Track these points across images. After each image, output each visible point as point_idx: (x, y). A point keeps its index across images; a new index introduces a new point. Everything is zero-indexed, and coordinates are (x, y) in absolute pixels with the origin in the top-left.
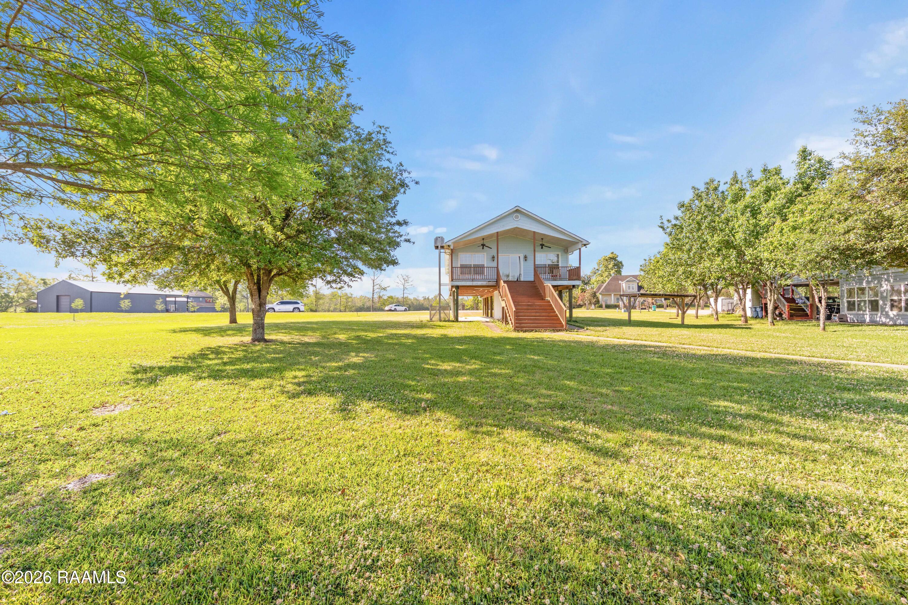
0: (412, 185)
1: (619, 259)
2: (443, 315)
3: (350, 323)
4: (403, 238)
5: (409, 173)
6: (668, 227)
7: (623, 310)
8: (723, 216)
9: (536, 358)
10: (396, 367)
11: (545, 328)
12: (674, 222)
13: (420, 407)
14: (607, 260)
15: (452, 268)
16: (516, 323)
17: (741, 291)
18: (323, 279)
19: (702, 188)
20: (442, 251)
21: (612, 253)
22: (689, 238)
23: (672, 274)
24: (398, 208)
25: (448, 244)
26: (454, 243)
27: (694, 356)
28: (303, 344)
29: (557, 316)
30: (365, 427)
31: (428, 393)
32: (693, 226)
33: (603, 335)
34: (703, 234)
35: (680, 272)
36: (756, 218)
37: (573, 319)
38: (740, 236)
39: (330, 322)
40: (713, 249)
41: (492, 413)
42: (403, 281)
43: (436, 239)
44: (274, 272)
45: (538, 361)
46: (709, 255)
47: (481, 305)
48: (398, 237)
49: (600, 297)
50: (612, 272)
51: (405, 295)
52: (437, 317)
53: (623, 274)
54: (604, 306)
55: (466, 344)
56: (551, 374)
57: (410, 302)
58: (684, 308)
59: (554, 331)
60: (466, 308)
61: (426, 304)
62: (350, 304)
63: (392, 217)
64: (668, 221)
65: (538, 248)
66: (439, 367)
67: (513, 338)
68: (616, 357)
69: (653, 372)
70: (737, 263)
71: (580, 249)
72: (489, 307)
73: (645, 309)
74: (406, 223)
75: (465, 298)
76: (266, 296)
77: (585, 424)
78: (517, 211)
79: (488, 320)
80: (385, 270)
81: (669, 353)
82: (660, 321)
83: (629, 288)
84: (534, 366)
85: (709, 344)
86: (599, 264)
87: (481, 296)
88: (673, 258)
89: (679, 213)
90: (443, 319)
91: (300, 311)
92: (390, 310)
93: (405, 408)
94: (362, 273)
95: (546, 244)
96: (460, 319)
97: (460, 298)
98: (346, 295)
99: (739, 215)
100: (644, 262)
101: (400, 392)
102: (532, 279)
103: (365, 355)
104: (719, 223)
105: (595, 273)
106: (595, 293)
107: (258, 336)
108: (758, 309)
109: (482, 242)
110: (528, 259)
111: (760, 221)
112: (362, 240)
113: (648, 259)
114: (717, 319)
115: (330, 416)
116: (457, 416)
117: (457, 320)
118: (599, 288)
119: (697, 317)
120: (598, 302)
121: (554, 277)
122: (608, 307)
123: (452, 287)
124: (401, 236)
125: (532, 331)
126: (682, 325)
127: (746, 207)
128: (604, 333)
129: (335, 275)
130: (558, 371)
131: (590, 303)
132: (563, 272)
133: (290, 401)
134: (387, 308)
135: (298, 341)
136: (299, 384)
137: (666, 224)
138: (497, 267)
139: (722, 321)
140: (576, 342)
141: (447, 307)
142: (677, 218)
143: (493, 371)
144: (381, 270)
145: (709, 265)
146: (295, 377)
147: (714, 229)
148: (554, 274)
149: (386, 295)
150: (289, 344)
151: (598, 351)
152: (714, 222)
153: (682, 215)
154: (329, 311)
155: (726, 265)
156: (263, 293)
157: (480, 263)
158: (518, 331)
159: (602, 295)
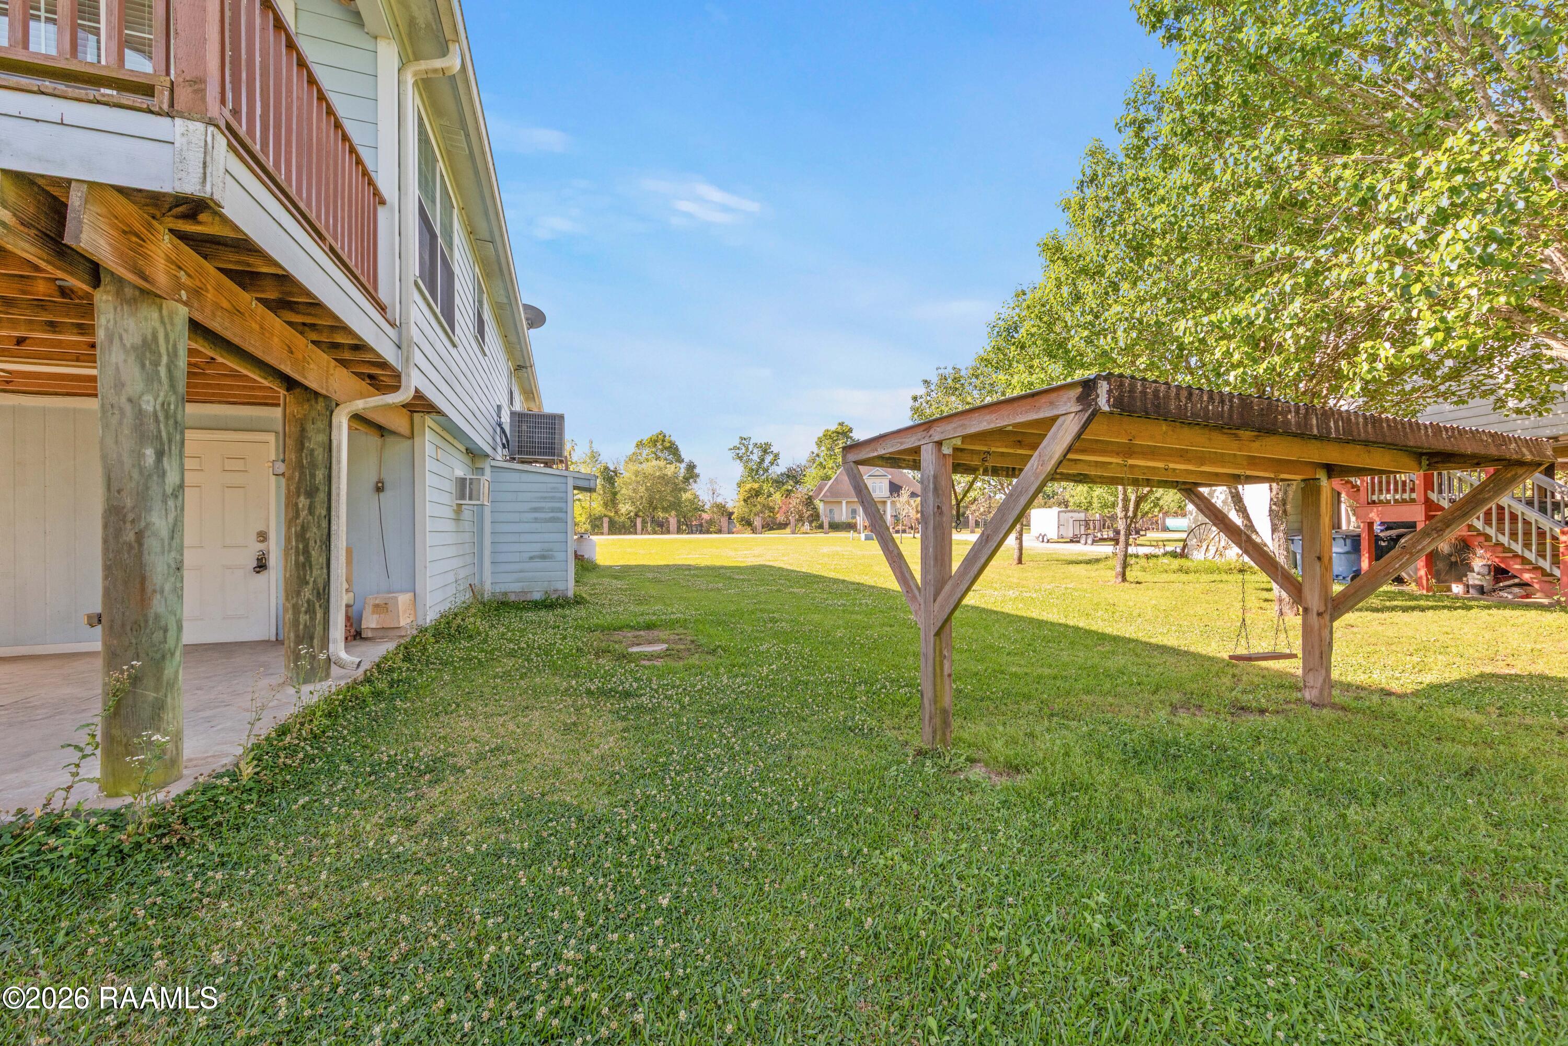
7: (863, 536)
14: (831, 437)
49: (821, 506)
54: (826, 526)
106: (811, 499)
118: (820, 489)
119: (1020, 561)
120: (815, 517)
122: (835, 527)
131: (801, 519)
159: (825, 502)
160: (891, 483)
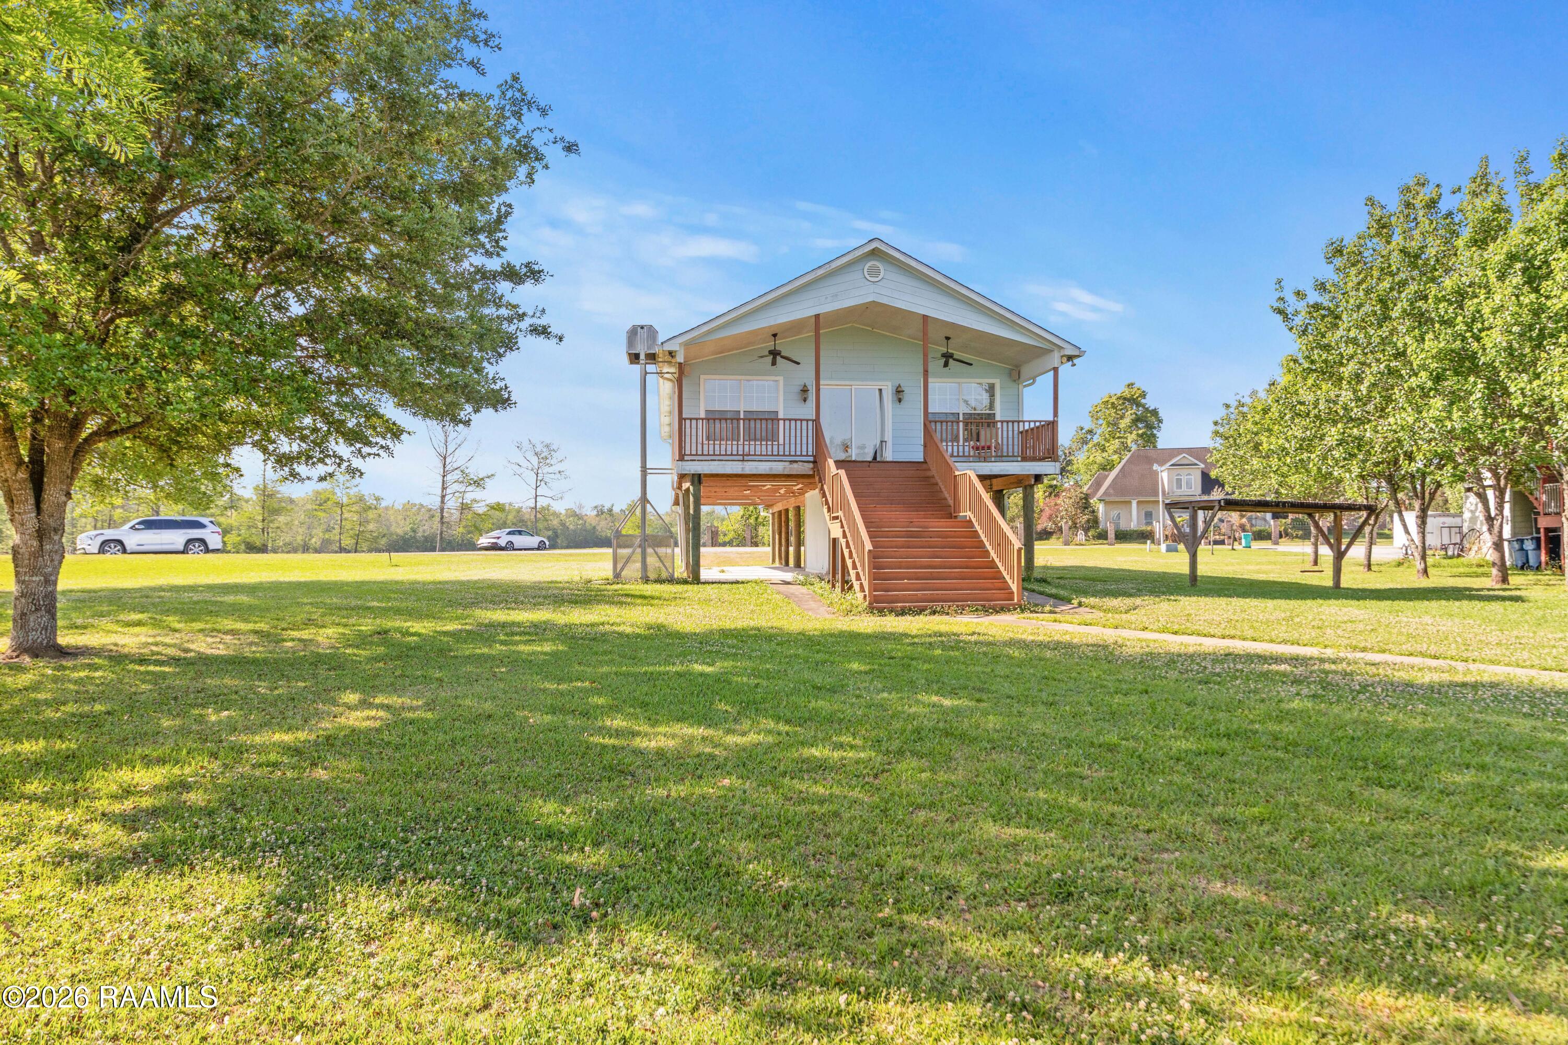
0: (554, 154)
1: (1150, 402)
2: (652, 560)
3: (361, 589)
4: (524, 325)
5: (544, 112)
6: (1297, 313)
7: (1163, 547)
8: (1448, 283)
9: (947, 702)
10: (495, 741)
11: (961, 604)
12: (1314, 297)
13: (567, 905)
14: (1114, 406)
15: (681, 419)
16: (873, 588)
17: (1490, 494)
18: (265, 450)
19: (1393, 204)
20: (651, 368)
21: (1130, 385)
22: (1355, 342)
23: (1306, 445)
24: (509, 225)
25: (668, 347)
26: (687, 345)
27: (1408, 690)
28: (190, 663)
29: (992, 565)
30: (350, 1011)
31: (597, 844)
32: (1367, 308)
33: (1128, 626)
34: (1393, 331)
35: (1330, 441)
36: (1536, 290)
37: (1036, 574)
38: (1495, 339)
39: (299, 586)
40: (1423, 374)
41: (827, 929)
42: (535, 461)
43: (633, 333)
44: (92, 425)
45: (957, 711)
46: (1412, 390)
47: (767, 532)
48: (510, 320)
49: (1101, 508)
50: (1131, 438)
51: (542, 502)
52: (633, 570)
53: (1160, 445)
54: (1111, 535)
55: (727, 656)
56: (1002, 759)
57: (555, 522)
58: (1339, 542)
59: (987, 610)
60: (721, 539)
61: (604, 528)
62: (371, 527)
63: (488, 254)
64: (1298, 293)
65: (936, 365)
66: (639, 743)
67: (868, 636)
68: (1189, 696)
69: (1313, 749)
70: (1485, 415)
71: (1056, 370)
72: (792, 539)
73: (1222, 542)
74: (534, 274)
75: (719, 510)
76: (62, 507)
77: (1155, 966)
78: (875, 253)
79: (788, 576)
80: (467, 423)
81: (1338, 678)
82: (1272, 577)
83: (1179, 481)
84: (947, 734)
85: (1433, 649)
86: (1094, 416)
87: (768, 507)
88: (1309, 398)
89: (1328, 273)
90: (652, 576)
91: (207, 551)
92: (495, 547)
93: (512, 914)
94: (396, 432)
95: (957, 355)
96: (705, 574)
97: (704, 509)
98: (361, 499)
99: (1493, 279)
100: (1223, 412)
101: (498, 847)
102: (920, 457)
103: (395, 700)
104: (1438, 300)
105: (1085, 442)
106: (1087, 497)
107: (33, 636)
108: (1529, 545)
109: (770, 345)
110: (906, 397)
111: (1548, 298)
112: (391, 324)
113: (1234, 404)
114: (1425, 572)
115: (220, 961)
116: (702, 943)
117: (696, 579)
118: (1097, 484)
119: (1369, 567)
120: (1094, 522)
121: (982, 452)
122: (1123, 536)
123: (682, 477)
124: (522, 317)
125: (921, 611)
126: (1336, 592)
127: (1512, 258)
128: (1131, 616)
129: (303, 438)
130: (1023, 751)
132: (1005, 436)
133: (78, 896)
134: (484, 541)
135: (171, 652)
136: (130, 822)
137: (1293, 304)
138: (817, 421)
139: (1438, 579)
140: (1057, 646)
141: (665, 539)
142: (1322, 287)
143: (816, 752)
144: (456, 420)
145: (1410, 420)
146: (127, 792)
147: (1422, 320)
148: (982, 443)
149: (483, 499)
150: (142, 661)
151: (1128, 674)
152: (1425, 298)
153: (1336, 278)
154: (306, 549)
155: (1457, 422)
156: (52, 494)
157: (766, 407)
158: (881, 612)
159: (1107, 503)
160: (1205, 476)
